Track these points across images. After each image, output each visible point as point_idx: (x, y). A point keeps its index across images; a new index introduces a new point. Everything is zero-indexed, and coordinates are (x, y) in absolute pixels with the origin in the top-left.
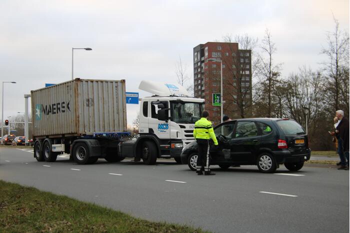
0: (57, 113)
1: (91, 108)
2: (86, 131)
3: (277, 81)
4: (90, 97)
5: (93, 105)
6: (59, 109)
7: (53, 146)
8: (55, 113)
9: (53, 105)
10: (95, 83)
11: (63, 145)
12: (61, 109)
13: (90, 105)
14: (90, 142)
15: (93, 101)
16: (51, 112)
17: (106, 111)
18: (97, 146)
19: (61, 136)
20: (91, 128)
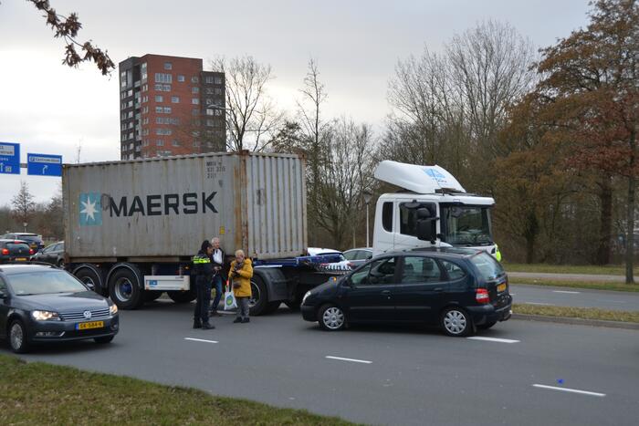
0: (167, 213)
1: (263, 208)
2: (257, 252)
3: (295, 138)
4: (262, 186)
5: (266, 202)
6: (175, 207)
7: (147, 278)
8: (159, 213)
9: (149, 198)
10: (267, 158)
11: (186, 278)
12: (181, 207)
13: (262, 202)
14: (269, 274)
15: (265, 195)
16: (141, 209)
17: (281, 214)
18: (280, 281)
19: (177, 260)
20: (264, 245)
